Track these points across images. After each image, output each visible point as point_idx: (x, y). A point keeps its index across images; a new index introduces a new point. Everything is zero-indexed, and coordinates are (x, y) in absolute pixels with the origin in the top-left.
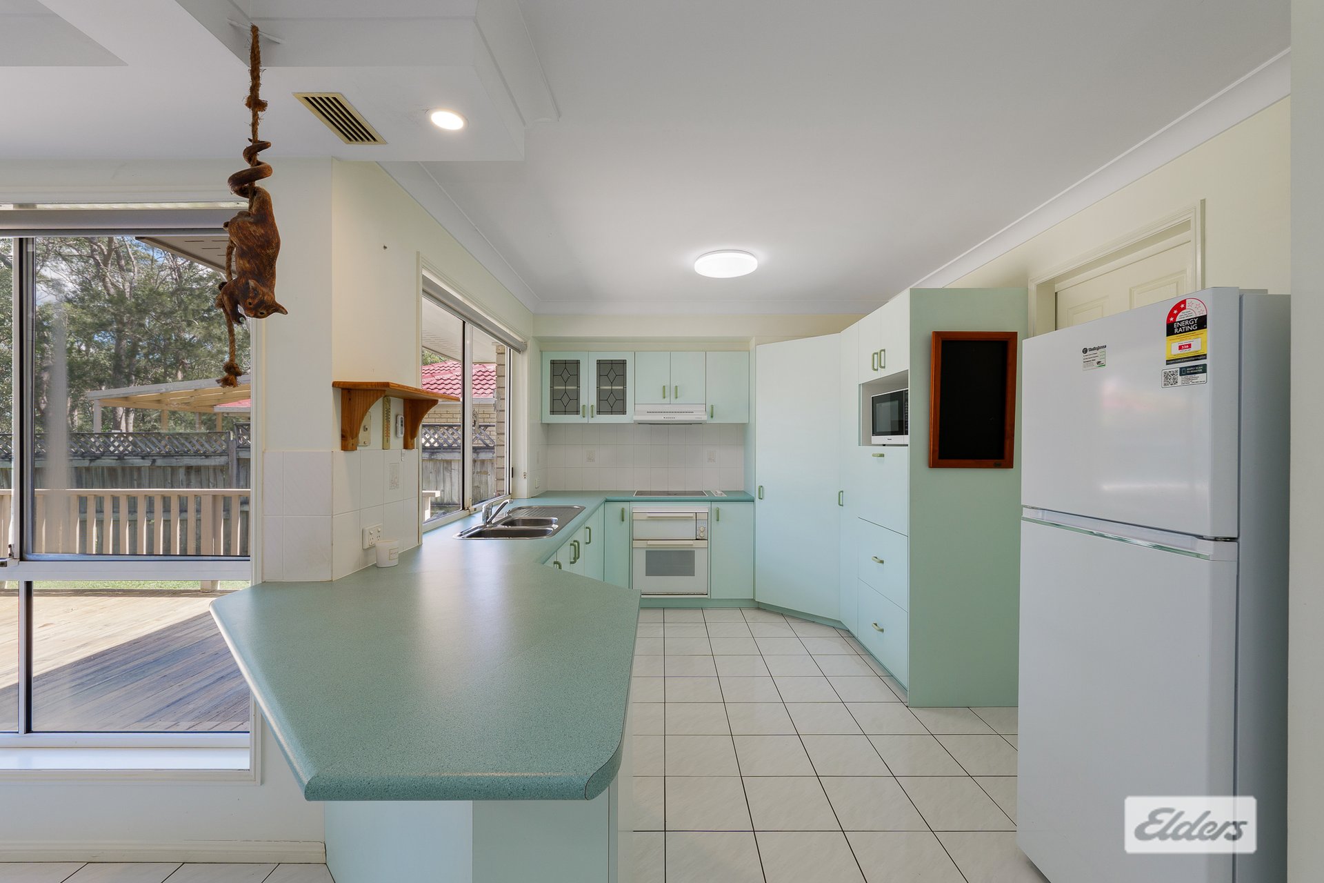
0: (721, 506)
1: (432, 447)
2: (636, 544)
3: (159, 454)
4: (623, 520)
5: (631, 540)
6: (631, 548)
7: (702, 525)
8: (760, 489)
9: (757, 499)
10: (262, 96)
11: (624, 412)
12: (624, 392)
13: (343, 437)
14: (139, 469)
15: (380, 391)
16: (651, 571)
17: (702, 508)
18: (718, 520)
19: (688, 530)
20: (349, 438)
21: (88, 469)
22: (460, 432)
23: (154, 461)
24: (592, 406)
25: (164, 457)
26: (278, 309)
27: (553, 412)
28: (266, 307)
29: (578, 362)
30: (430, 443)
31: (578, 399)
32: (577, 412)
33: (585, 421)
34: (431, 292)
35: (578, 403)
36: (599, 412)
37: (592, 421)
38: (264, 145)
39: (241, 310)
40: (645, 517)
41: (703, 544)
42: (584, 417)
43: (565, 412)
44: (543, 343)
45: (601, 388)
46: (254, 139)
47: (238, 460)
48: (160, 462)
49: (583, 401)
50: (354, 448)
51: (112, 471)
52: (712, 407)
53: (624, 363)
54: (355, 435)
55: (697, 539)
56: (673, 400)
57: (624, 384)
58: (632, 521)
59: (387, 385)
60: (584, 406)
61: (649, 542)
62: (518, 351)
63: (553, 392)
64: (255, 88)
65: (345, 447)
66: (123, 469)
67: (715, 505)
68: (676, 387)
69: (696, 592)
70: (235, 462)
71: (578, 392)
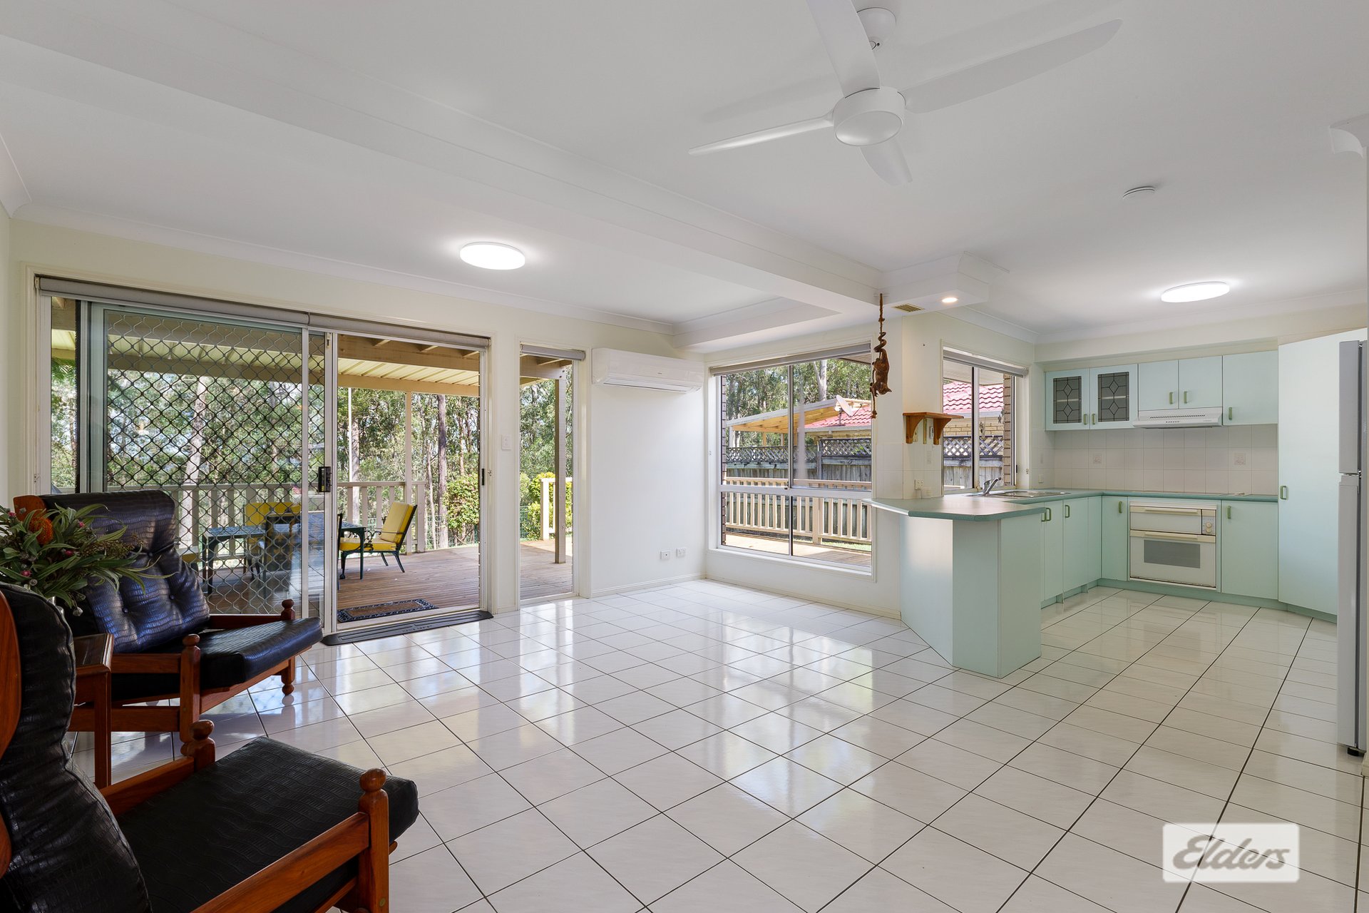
0: (1234, 504)
1: (961, 456)
2: (1133, 533)
3: (778, 461)
4: (1120, 512)
5: (1129, 529)
6: (1129, 537)
7: (1207, 522)
8: (1282, 490)
9: (1280, 500)
10: (883, 317)
11: (1127, 419)
12: (1127, 401)
13: (907, 437)
14: (768, 470)
15: (923, 416)
16: (1150, 558)
17: (1210, 506)
18: (1229, 518)
19: (1193, 525)
20: (909, 438)
21: (743, 470)
22: (970, 442)
23: (776, 465)
24: (1094, 415)
25: (781, 463)
26: (889, 390)
27: (1056, 421)
28: (885, 390)
29: (1079, 378)
30: (960, 452)
31: (1079, 409)
32: (1079, 421)
33: (1087, 427)
34: (949, 356)
35: (1080, 413)
36: (1101, 420)
37: (1093, 427)
38: (885, 333)
39: (877, 392)
40: (1143, 510)
41: (1212, 539)
42: (1085, 424)
43: (1068, 421)
44: (1045, 367)
45: (1103, 398)
46: (881, 333)
47: (822, 465)
48: (779, 466)
49: (1084, 410)
50: (911, 443)
51: (755, 471)
52: (1230, 409)
53: (1126, 375)
54: (912, 437)
55: (1202, 534)
56: (1182, 405)
57: (1127, 393)
58: (1129, 513)
59: (925, 413)
60: (1085, 415)
61: (1147, 533)
62: (1022, 376)
63: (1056, 404)
64: (881, 315)
65: (907, 442)
66: (760, 470)
67: (1226, 504)
68: (1185, 393)
69: (1201, 583)
70: (820, 466)
71: (1079, 404)
